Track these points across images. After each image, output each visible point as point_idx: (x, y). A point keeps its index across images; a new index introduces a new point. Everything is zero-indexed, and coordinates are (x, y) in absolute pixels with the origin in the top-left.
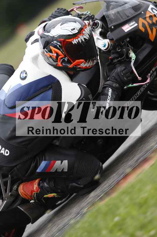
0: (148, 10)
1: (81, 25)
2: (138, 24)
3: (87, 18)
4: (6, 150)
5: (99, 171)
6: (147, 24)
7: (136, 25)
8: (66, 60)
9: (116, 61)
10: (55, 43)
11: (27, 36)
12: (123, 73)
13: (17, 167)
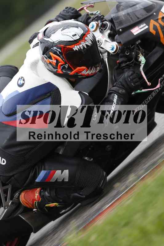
0: (161, 10)
1: (83, 30)
2: (149, 26)
3: (96, 19)
4: (3, 159)
5: (103, 181)
6: (159, 26)
7: (147, 27)
8: (66, 67)
9: (124, 65)
10: (55, 49)
11: (31, 37)
12: (130, 78)
13: (15, 176)
